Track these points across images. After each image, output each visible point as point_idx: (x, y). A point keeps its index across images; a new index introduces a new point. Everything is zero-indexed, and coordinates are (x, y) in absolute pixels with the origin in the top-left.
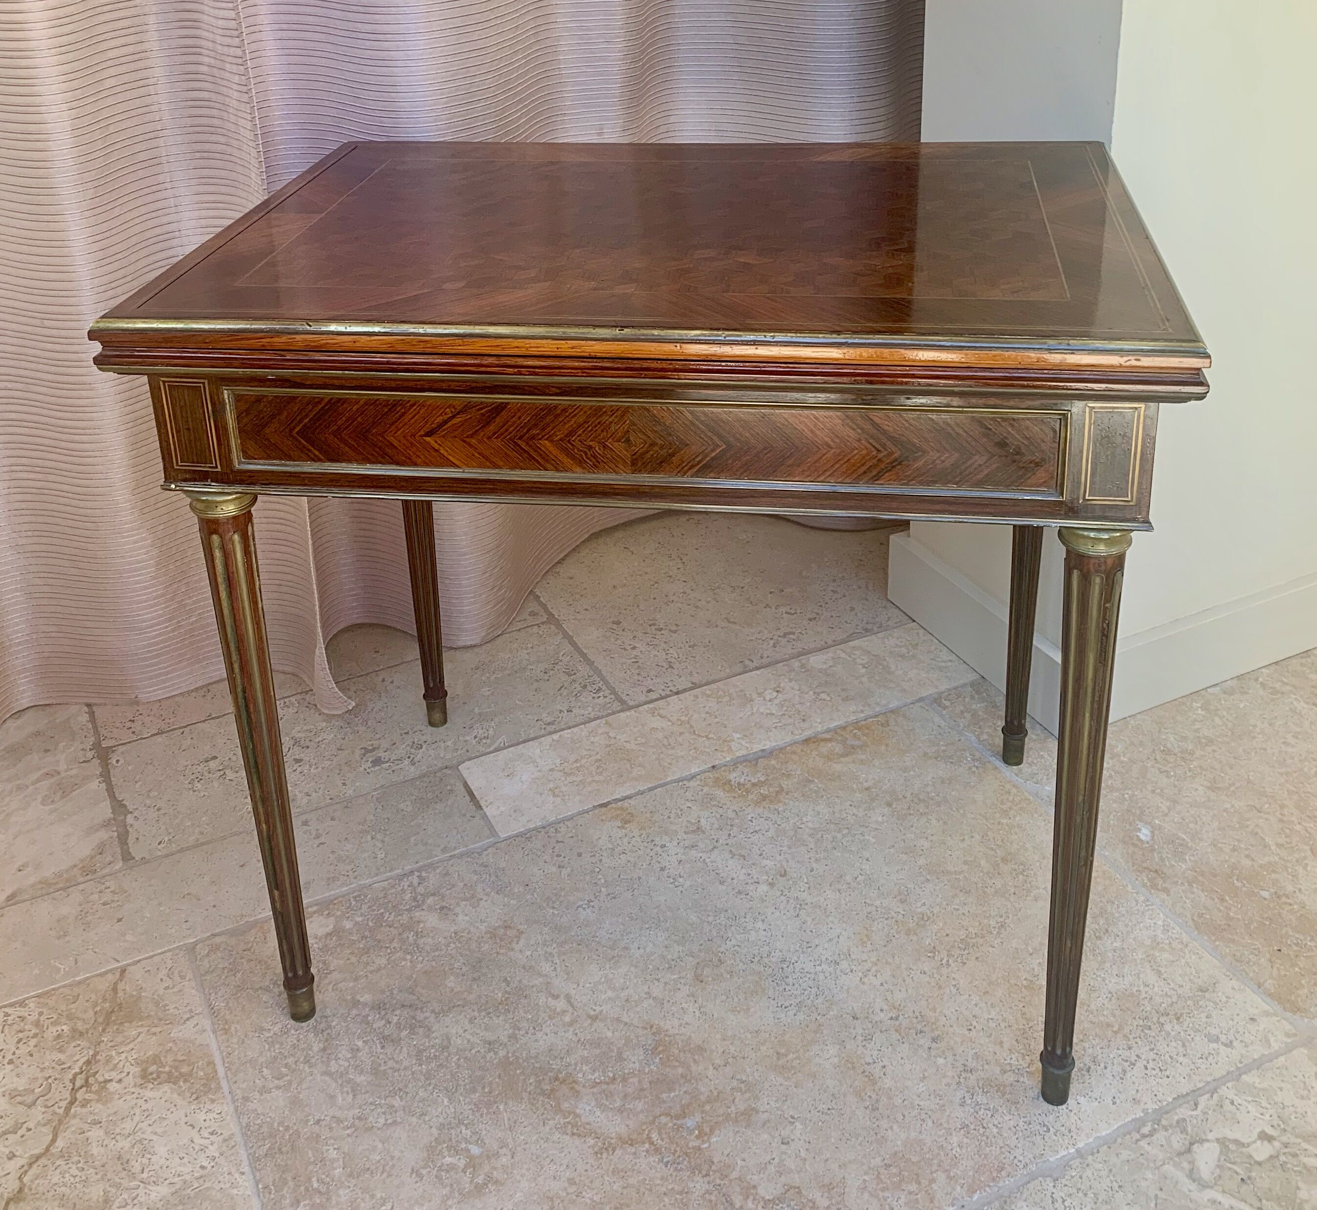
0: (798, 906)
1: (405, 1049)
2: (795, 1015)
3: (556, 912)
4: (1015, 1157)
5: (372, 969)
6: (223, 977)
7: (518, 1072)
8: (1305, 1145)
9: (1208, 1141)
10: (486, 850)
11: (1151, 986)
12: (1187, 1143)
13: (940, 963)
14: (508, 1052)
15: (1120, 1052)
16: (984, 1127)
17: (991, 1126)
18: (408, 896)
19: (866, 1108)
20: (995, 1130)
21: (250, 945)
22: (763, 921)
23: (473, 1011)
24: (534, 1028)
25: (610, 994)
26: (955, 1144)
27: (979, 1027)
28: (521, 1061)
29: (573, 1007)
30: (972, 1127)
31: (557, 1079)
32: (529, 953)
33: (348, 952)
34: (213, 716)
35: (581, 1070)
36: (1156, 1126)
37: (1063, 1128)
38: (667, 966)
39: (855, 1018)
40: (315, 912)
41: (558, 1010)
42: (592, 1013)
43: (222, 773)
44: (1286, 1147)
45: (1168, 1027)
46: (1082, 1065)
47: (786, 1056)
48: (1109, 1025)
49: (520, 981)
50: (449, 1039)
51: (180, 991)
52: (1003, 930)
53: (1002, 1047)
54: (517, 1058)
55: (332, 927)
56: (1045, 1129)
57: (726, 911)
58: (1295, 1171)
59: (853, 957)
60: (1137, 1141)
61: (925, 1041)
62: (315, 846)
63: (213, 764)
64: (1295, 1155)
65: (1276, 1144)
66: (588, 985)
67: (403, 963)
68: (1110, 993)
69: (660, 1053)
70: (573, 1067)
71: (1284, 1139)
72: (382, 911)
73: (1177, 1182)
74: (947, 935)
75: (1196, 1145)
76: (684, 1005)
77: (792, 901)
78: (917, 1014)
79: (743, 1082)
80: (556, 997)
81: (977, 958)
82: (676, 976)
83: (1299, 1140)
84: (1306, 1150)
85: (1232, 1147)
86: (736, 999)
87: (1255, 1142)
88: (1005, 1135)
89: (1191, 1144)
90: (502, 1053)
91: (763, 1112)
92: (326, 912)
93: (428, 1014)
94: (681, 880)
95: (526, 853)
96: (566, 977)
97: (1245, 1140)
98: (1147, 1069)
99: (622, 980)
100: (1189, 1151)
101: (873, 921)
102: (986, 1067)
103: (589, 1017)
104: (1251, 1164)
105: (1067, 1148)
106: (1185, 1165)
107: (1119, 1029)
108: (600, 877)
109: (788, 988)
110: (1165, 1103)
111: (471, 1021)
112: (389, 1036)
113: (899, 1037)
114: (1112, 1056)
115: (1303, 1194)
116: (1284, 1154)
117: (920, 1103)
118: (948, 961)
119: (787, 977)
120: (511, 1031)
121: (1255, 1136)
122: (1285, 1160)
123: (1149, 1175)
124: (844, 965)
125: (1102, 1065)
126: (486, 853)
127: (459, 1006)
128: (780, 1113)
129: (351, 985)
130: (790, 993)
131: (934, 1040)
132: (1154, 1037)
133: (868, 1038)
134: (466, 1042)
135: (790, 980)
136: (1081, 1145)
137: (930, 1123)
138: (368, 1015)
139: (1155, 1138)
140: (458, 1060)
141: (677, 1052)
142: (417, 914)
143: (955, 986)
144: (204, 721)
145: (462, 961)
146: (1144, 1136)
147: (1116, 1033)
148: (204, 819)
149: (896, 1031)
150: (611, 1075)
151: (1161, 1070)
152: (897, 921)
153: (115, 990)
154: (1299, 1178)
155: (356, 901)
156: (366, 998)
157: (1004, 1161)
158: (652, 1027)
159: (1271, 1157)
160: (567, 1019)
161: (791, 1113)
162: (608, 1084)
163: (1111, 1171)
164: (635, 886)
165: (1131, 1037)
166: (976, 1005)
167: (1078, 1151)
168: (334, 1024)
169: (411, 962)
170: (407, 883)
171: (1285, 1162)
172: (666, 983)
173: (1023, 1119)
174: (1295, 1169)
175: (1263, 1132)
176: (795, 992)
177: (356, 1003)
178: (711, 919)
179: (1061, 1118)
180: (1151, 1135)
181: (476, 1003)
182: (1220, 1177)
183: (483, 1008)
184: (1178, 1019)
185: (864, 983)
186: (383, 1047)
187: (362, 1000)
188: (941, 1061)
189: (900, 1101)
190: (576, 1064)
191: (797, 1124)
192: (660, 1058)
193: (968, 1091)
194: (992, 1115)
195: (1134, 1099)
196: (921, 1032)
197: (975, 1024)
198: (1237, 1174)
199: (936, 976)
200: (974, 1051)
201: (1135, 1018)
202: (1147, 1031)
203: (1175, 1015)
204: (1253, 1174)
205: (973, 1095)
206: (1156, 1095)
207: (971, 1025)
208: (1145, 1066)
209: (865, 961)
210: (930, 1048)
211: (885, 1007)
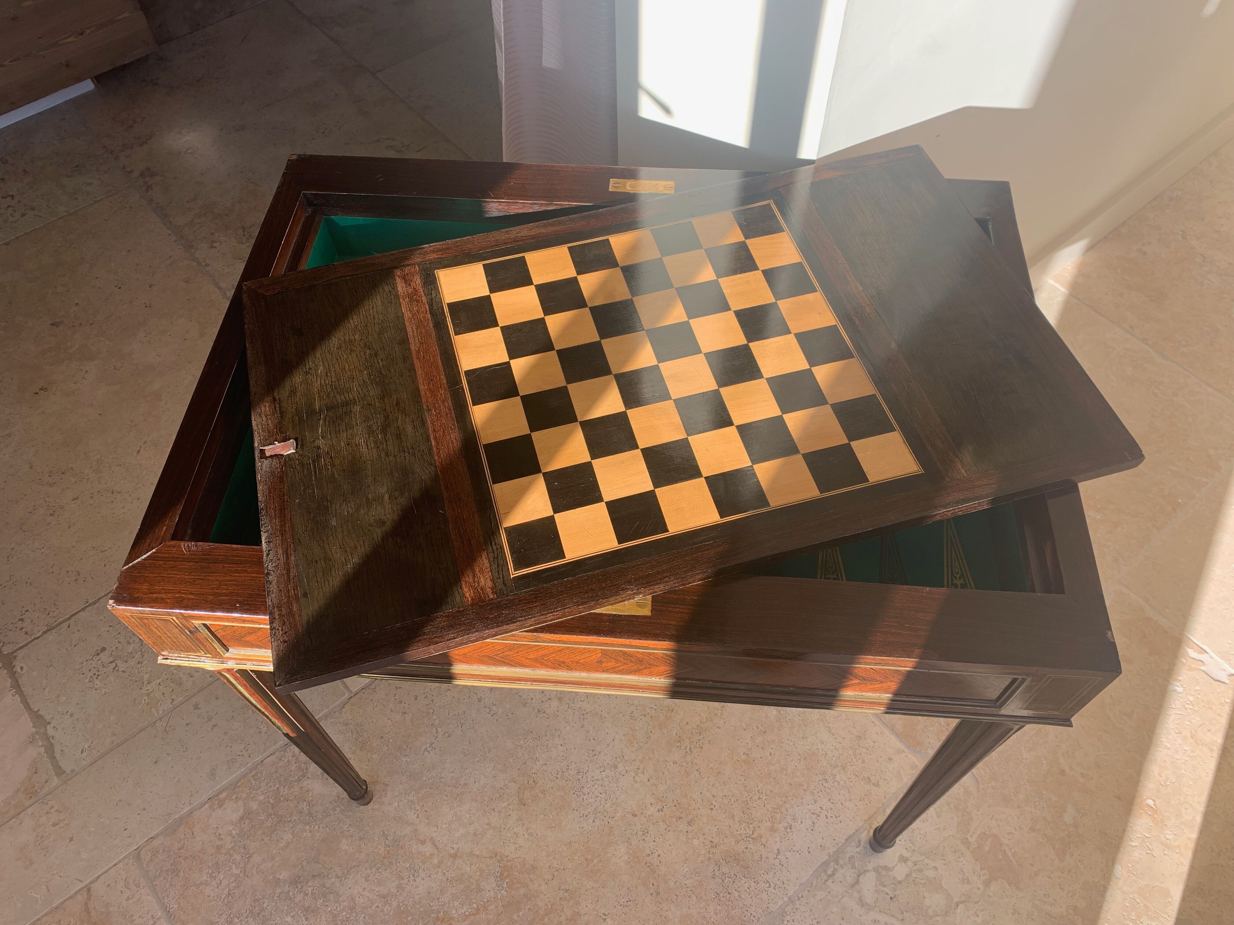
0: (581, 716)
1: (323, 917)
2: (594, 821)
3: (409, 760)
4: (751, 914)
5: (282, 845)
6: (169, 880)
7: (409, 918)
8: (927, 861)
9: (868, 871)
10: (343, 707)
11: (825, 743)
12: (855, 876)
13: (685, 751)
14: (398, 902)
15: (809, 807)
16: (729, 893)
18: (293, 767)
19: (652, 894)
20: (737, 894)
21: (182, 842)
22: (559, 736)
23: (366, 869)
24: (413, 875)
25: (462, 831)
26: (713, 913)
27: (717, 806)
28: (409, 908)
29: (437, 849)
30: (721, 895)
31: (437, 919)
32: (396, 804)
33: (260, 832)
34: (90, 602)
35: (454, 907)
36: (836, 866)
37: (779, 882)
38: (498, 795)
39: (634, 815)
40: (225, 799)
41: (428, 854)
42: (453, 852)
43: (114, 665)
44: (915, 865)
45: (838, 778)
46: (786, 824)
47: (593, 861)
48: (801, 785)
49: (395, 833)
50: (353, 900)
51: (139, 900)
52: (724, 710)
53: (734, 820)
54: (407, 906)
55: (242, 810)
56: (768, 885)
57: (532, 732)
58: (921, 884)
59: (626, 758)
60: (826, 881)
61: (683, 826)
62: (209, 729)
63: (104, 657)
64: (921, 871)
65: (910, 863)
66: (444, 826)
67: (305, 834)
68: (800, 755)
69: (506, 877)
70: (447, 905)
71: (914, 858)
72: (277, 786)
73: (852, 910)
74: (687, 723)
75: (861, 876)
76: (516, 830)
77: (576, 713)
78: (675, 802)
79: (567, 891)
80: (423, 842)
81: (710, 741)
82: (505, 804)
83: (923, 857)
84: (927, 864)
85: (884, 873)
86: (551, 817)
87: (896, 865)
88: (743, 897)
89: (859, 876)
90: (395, 904)
91: (584, 915)
92: (234, 797)
93: (333, 880)
94: (494, 708)
95: (375, 704)
96: (427, 821)
97: (890, 865)
98: (827, 818)
99: (468, 816)
100: (857, 882)
101: (635, 720)
102: (726, 840)
103: (450, 855)
104: (895, 884)
105: (783, 899)
106: (856, 895)
107: (807, 787)
108: (435, 717)
109: (585, 797)
110: (840, 845)
111: (367, 880)
112: (309, 907)
113: (666, 827)
114: (805, 812)
115: (927, 902)
116: (915, 871)
117: (686, 882)
118: (690, 748)
119: (583, 787)
120: (397, 882)
121: (896, 859)
122: (916, 876)
123: (835, 909)
124: (621, 767)
125: (799, 821)
126: (344, 710)
127: (354, 867)
128: (595, 913)
129: (270, 864)
130: (587, 802)
131: (689, 823)
132: (830, 789)
133: (645, 832)
134: (366, 899)
135: (585, 790)
136: (790, 893)
137: (695, 898)
138: (289, 891)
139: (836, 876)
140: (364, 917)
141: (517, 874)
142: (305, 783)
143: (697, 770)
144: (83, 609)
145: (348, 823)
146: (830, 876)
147: (805, 790)
148: (112, 718)
149: (663, 821)
150: (475, 906)
151: (836, 817)
153: (87, 910)
154: (924, 889)
155: (255, 780)
156: (284, 875)
157: (745, 919)
158: (496, 854)
159: (907, 876)
160: (435, 861)
161: (603, 911)
162: (474, 915)
163: (811, 910)
164: (462, 721)
165: (815, 792)
166: (713, 786)
167: (789, 898)
168: (265, 905)
169: (310, 832)
170: (291, 754)
171: (915, 878)
172: (499, 812)
173: (753, 880)
174: (922, 882)
175: (901, 855)
176: (591, 800)
177: (277, 881)
178: (522, 742)
179: (777, 874)
180: (833, 875)
181: (367, 862)
182: (877, 899)
183: (373, 864)
184: (844, 769)
185: (636, 782)
186: (307, 919)
187: (281, 877)
188: (696, 842)
189: (673, 884)
190: (449, 902)
191: (608, 920)
192: (507, 883)
193: (716, 865)
194: (733, 882)
195: (821, 846)
196: (680, 818)
197: (714, 803)
198: (888, 894)
199: (684, 764)
200: (716, 828)
201: (817, 775)
202: (825, 784)
203: (842, 765)
204: (897, 892)
205: (719, 867)
206: (834, 840)
207: (712, 804)
208: (826, 816)
209: (635, 760)
210: (687, 832)
211: (653, 801)
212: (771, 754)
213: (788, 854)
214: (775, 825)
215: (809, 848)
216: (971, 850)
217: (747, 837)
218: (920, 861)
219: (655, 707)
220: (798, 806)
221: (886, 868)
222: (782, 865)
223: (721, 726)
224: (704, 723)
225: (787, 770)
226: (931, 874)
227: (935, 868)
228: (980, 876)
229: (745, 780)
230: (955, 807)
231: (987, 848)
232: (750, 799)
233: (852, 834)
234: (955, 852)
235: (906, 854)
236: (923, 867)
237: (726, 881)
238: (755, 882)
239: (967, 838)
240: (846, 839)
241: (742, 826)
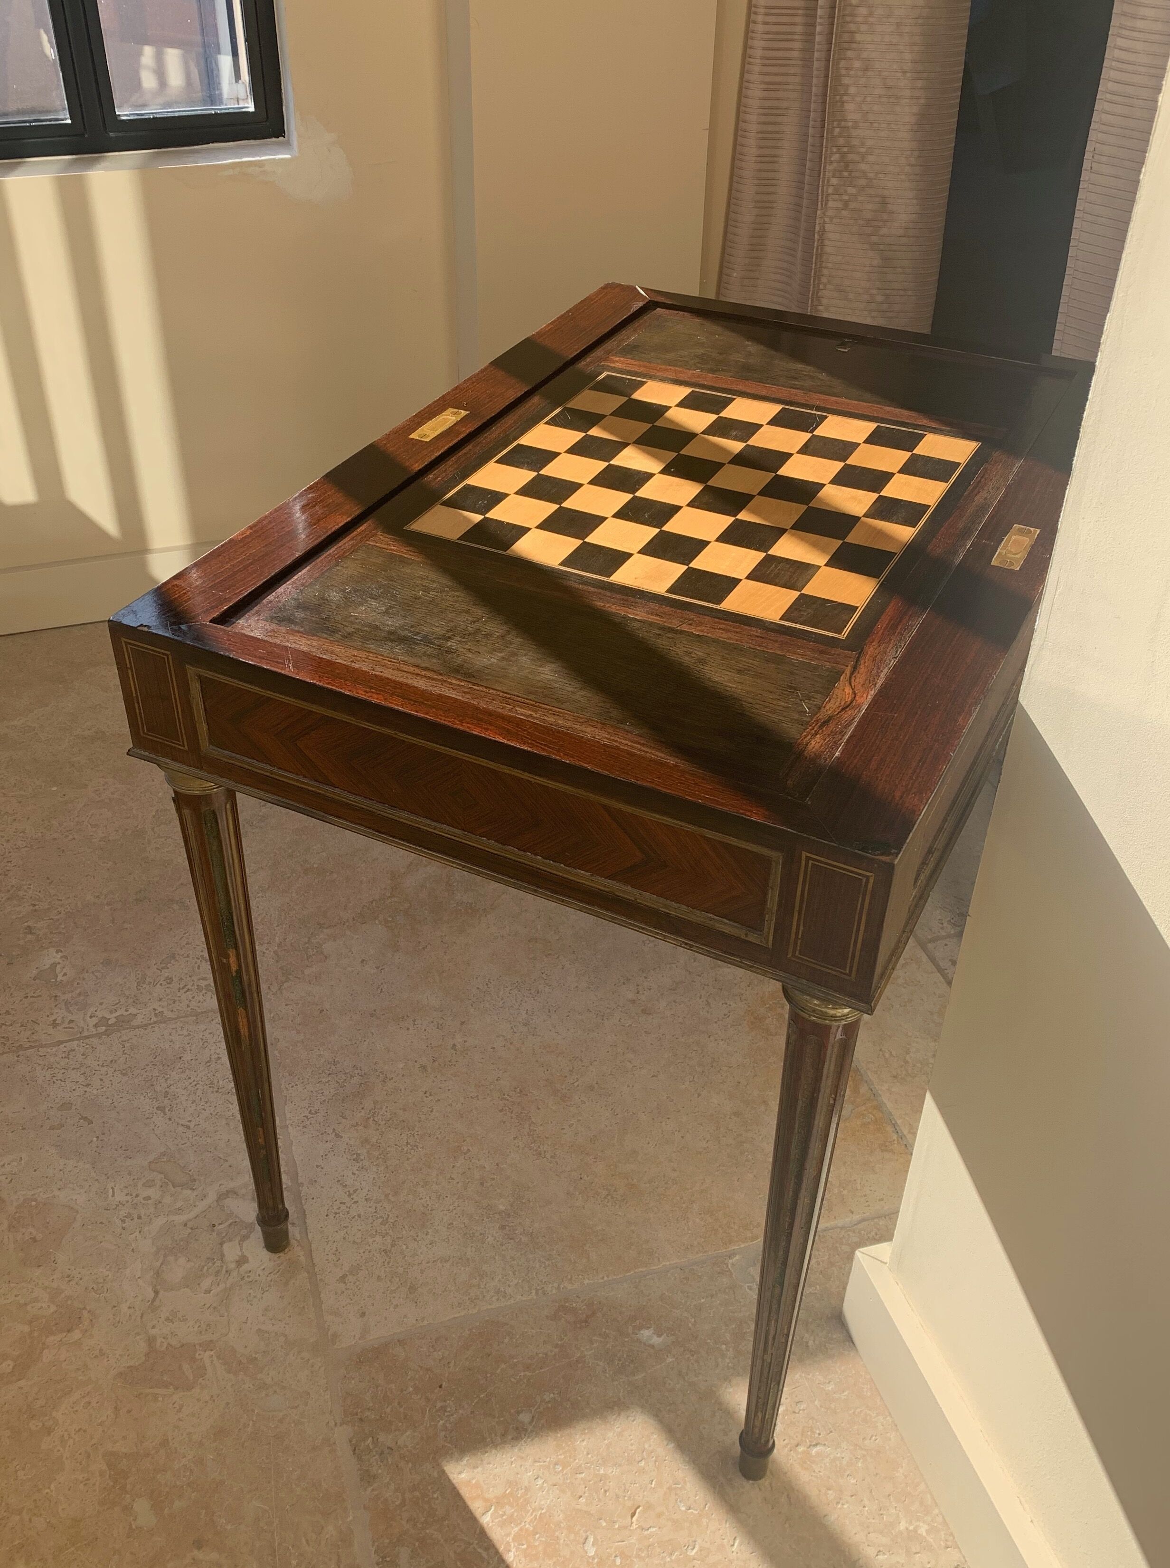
2: (478, 988)
4: (297, 1085)
8: (222, 1286)
15: (365, 1190)
16: (330, 1074)
17: (329, 1079)
19: (375, 1011)
20: (324, 1080)
26: (322, 1053)
39: (462, 1023)
44: (227, 1271)
45: (378, 1238)
46: (362, 1158)
48: (396, 1194)
64: (218, 1273)
65: (233, 1267)
68: (431, 1210)
71: (235, 1274)
73: (232, 1180)
81: (504, 1122)
83: (228, 1286)
85: (244, 1232)
86: (503, 957)
87: (241, 1250)
88: (318, 1085)
97: (245, 1244)
98: (341, 1204)
101: (569, 1060)
102: (384, 1092)
104: (224, 1237)
106: (243, 1191)
107: (389, 1200)
109: (507, 990)
113: (433, 1045)
114: (362, 1183)
115: (182, 1261)
116: (222, 1266)
117: (366, 1043)
118: (508, 1100)
119: (518, 991)
121: (246, 1253)
122: (216, 1264)
124: (522, 1029)
125: (357, 1172)
128: (391, 964)
130: (501, 989)
132: (372, 1223)
136: (290, 1130)
147: (387, 1196)
152: (566, 1077)
154: (197, 1266)
157: (297, 1077)
159: (223, 1255)
165: (379, 1205)
166: (450, 1105)
167: (287, 1127)
171: (214, 1263)
174: (206, 1268)
175: (248, 1262)
182: (223, 1210)
184: (385, 1251)
189: (373, 1031)
192: (461, 910)
193: (365, 1074)
194: (338, 1082)
195: (316, 1181)
196: (434, 1061)
197: (431, 1098)
198: (220, 1224)
199: (492, 1087)
200: (403, 1089)
201: (397, 1217)
202: (380, 1220)
203: (390, 1251)
204: (214, 1234)
205: (362, 1076)
206: (313, 1198)
207: (430, 1095)
208: (344, 1203)
209: (523, 1044)
210: (416, 1061)
211: (467, 1044)
212: (453, 1179)
213: (329, 1145)
214: (368, 1147)
215: (322, 1168)
216: (197, 1347)
217: (375, 1113)
218: (227, 1278)
219: (576, 1084)
220: (374, 1179)
221: (245, 1238)
222: (322, 1134)
223: (516, 1141)
224: (530, 1125)
225: (423, 1187)
226: (206, 1283)
227: (208, 1292)
228: (164, 1338)
229: (437, 1138)
230: (256, 1359)
231: (186, 1367)
232: (413, 1135)
233: (307, 1221)
234: (208, 1325)
235: (245, 1267)
236: (219, 1278)
237: (343, 1076)
238: (324, 1101)
239: (212, 1350)
240: (305, 1211)
241: (388, 1114)
